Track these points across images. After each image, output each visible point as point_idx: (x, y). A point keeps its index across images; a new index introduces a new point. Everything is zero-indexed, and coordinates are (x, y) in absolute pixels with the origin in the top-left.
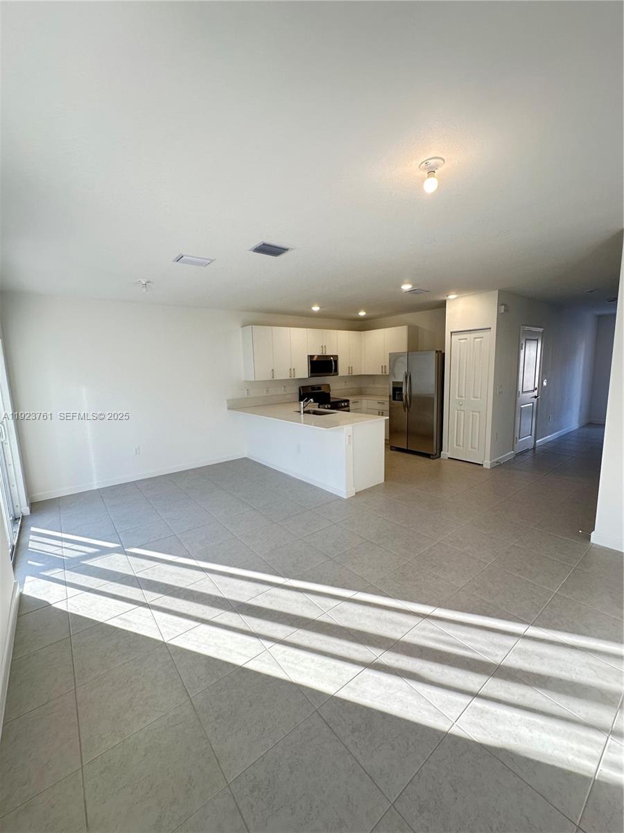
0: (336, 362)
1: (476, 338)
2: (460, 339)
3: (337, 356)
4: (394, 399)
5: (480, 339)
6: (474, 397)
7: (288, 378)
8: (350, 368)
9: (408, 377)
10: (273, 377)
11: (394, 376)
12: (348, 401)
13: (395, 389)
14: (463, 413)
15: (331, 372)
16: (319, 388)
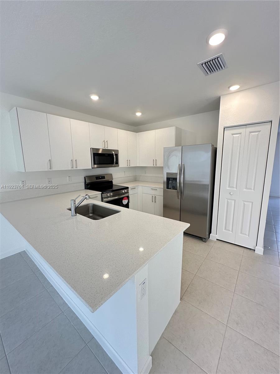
0: (117, 155)
1: (251, 132)
2: (233, 134)
3: (118, 151)
4: (168, 188)
5: (257, 133)
6: (246, 188)
7: (70, 168)
8: (128, 161)
9: (182, 169)
10: (51, 168)
11: (169, 168)
12: (128, 188)
13: (168, 179)
14: (233, 202)
15: (113, 164)
16: (103, 177)
